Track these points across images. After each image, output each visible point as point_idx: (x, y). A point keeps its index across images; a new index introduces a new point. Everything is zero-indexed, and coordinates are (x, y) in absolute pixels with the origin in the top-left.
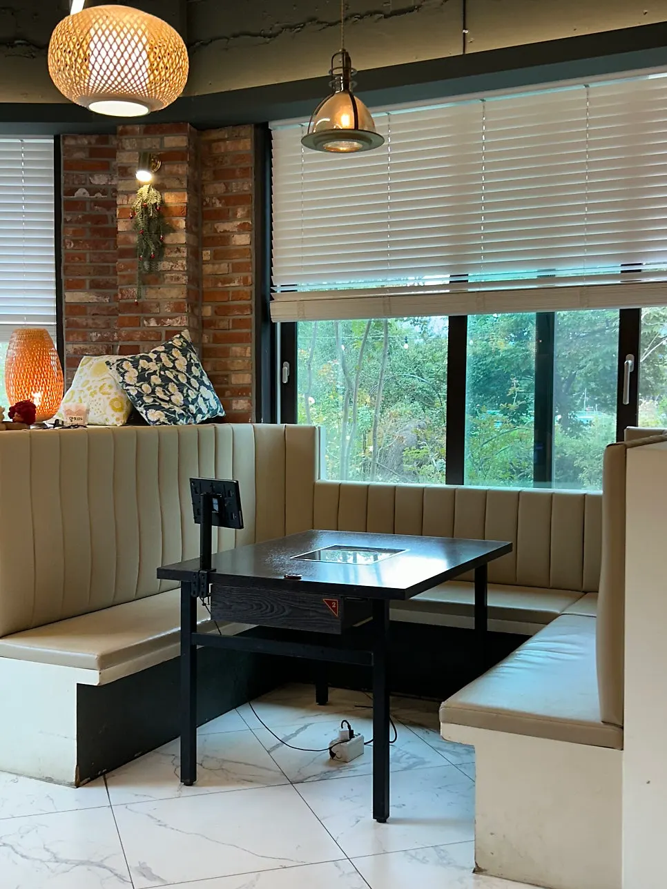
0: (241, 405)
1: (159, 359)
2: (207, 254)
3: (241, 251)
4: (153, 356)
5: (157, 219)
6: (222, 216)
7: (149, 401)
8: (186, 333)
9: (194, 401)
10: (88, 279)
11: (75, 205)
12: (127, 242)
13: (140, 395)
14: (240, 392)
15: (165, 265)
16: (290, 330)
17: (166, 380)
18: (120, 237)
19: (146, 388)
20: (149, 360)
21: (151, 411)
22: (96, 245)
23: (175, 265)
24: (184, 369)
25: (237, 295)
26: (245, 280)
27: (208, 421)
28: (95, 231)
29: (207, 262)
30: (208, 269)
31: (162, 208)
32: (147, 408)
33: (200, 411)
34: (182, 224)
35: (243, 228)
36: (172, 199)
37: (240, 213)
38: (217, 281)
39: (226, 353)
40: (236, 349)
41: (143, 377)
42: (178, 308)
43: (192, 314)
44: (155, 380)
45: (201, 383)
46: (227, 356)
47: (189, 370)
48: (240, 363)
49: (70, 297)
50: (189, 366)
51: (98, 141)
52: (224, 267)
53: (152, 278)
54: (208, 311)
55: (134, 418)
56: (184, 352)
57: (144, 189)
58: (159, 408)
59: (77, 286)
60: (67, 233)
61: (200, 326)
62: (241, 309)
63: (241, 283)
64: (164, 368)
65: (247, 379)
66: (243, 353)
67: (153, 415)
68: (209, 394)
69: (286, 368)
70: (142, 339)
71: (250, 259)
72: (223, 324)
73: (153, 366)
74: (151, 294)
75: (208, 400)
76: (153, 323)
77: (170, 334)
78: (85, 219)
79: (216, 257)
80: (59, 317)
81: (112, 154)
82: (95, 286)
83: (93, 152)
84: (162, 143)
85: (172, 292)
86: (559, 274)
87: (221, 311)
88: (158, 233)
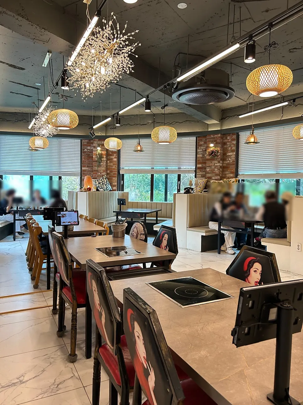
0: (115, 188)
1: (102, 180)
2: (108, 162)
3: (115, 161)
4: (101, 180)
5: (101, 156)
6: (111, 155)
7: (100, 187)
8: (105, 175)
9: (108, 187)
10: (86, 165)
11: (84, 152)
12: (95, 159)
13: (99, 186)
14: (114, 186)
15: (102, 164)
16: (123, 175)
17: (103, 183)
18: (93, 158)
19: (100, 185)
20: (100, 180)
21: (101, 189)
22: (88, 159)
23: (103, 164)
24: (106, 182)
25: (114, 169)
26: (116, 167)
27: (110, 191)
28: (88, 157)
29: (108, 163)
30: (109, 164)
31: (102, 154)
32: (100, 188)
33: (108, 189)
34: (105, 157)
35: (115, 158)
36: (103, 152)
37: (115, 155)
38: (110, 166)
39: (112, 179)
40: (114, 178)
41: (99, 183)
42: (104, 171)
43: (106, 172)
44: (101, 184)
45: (109, 184)
46: (112, 180)
47: (107, 182)
48: (114, 181)
49: (83, 168)
50: (107, 181)
51: (89, 141)
52: (112, 164)
53: (99, 166)
54: (108, 172)
55: (97, 190)
56: (105, 179)
57: (99, 151)
58: (102, 188)
59: (84, 166)
60: (83, 157)
61: (107, 174)
62: (115, 171)
63: (115, 167)
64: (103, 182)
65: (116, 184)
66: (115, 179)
67: (101, 190)
68: (110, 186)
69: (122, 182)
70: (97, 176)
71: (117, 163)
72: (111, 174)
73: (101, 181)
74: (99, 169)
75: (110, 187)
76: (99, 174)
77: (103, 176)
78: (86, 154)
79: (110, 162)
80: (81, 172)
81: (92, 143)
82: (88, 166)
83: (88, 143)
84: (101, 143)
85: (103, 168)
86: (168, 168)
87: (111, 172)
88: (101, 158)
